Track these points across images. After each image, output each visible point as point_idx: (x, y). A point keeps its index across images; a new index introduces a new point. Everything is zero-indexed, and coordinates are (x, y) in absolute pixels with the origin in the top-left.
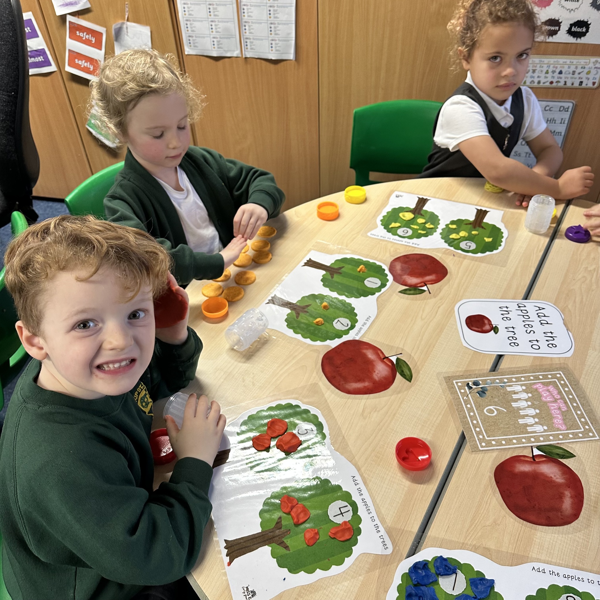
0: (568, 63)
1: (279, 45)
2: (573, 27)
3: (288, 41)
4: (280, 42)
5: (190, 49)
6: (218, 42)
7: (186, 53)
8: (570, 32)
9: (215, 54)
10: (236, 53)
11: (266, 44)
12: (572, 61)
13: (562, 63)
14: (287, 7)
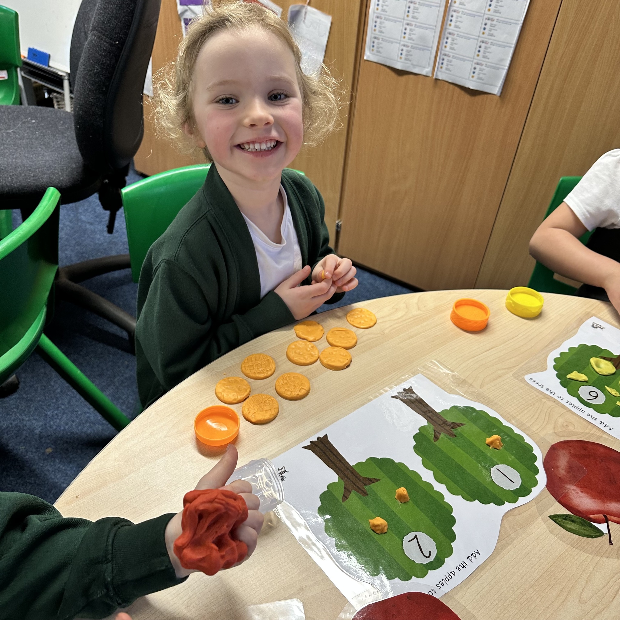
1: (484, 72)
3: (498, 69)
4: (486, 68)
5: (372, 54)
6: (408, 51)
7: (365, 58)
9: (399, 66)
10: (426, 71)
11: (468, 66)
14: (510, 24)
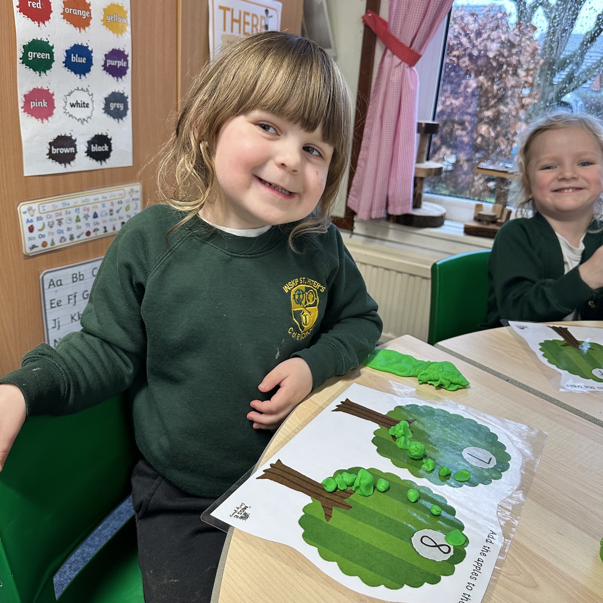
0: (101, 199)
2: (92, 146)
8: (90, 153)
12: (104, 195)
13: (93, 201)
